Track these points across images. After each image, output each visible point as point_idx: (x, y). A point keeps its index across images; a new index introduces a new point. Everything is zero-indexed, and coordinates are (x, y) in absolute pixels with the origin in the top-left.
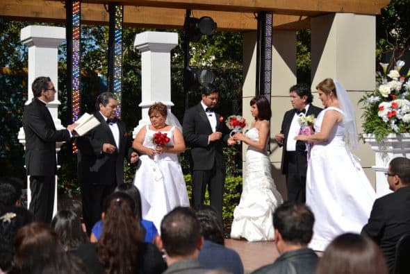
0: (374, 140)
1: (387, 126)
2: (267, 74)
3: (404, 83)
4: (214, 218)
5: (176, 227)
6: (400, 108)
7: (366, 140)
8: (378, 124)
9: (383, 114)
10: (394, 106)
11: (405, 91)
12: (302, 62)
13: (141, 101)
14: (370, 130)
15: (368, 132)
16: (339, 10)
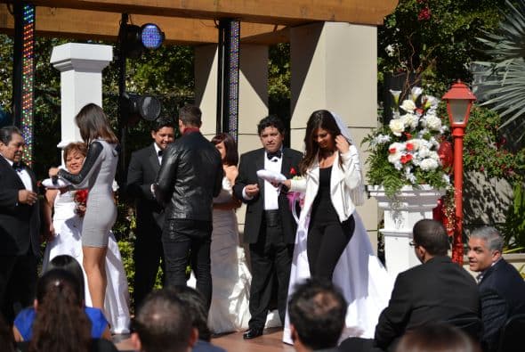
0: (383, 194)
1: (400, 175)
2: (233, 104)
3: (421, 117)
4: (197, 304)
5: (160, 321)
6: (417, 151)
7: (371, 194)
8: (389, 172)
9: (395, 159)
10: (409, 148)
11: (423, 129)
12: (273, 88)
13: (60, 140)
14: (377, 181)
15: (375, 184)
16: (330, 17)
